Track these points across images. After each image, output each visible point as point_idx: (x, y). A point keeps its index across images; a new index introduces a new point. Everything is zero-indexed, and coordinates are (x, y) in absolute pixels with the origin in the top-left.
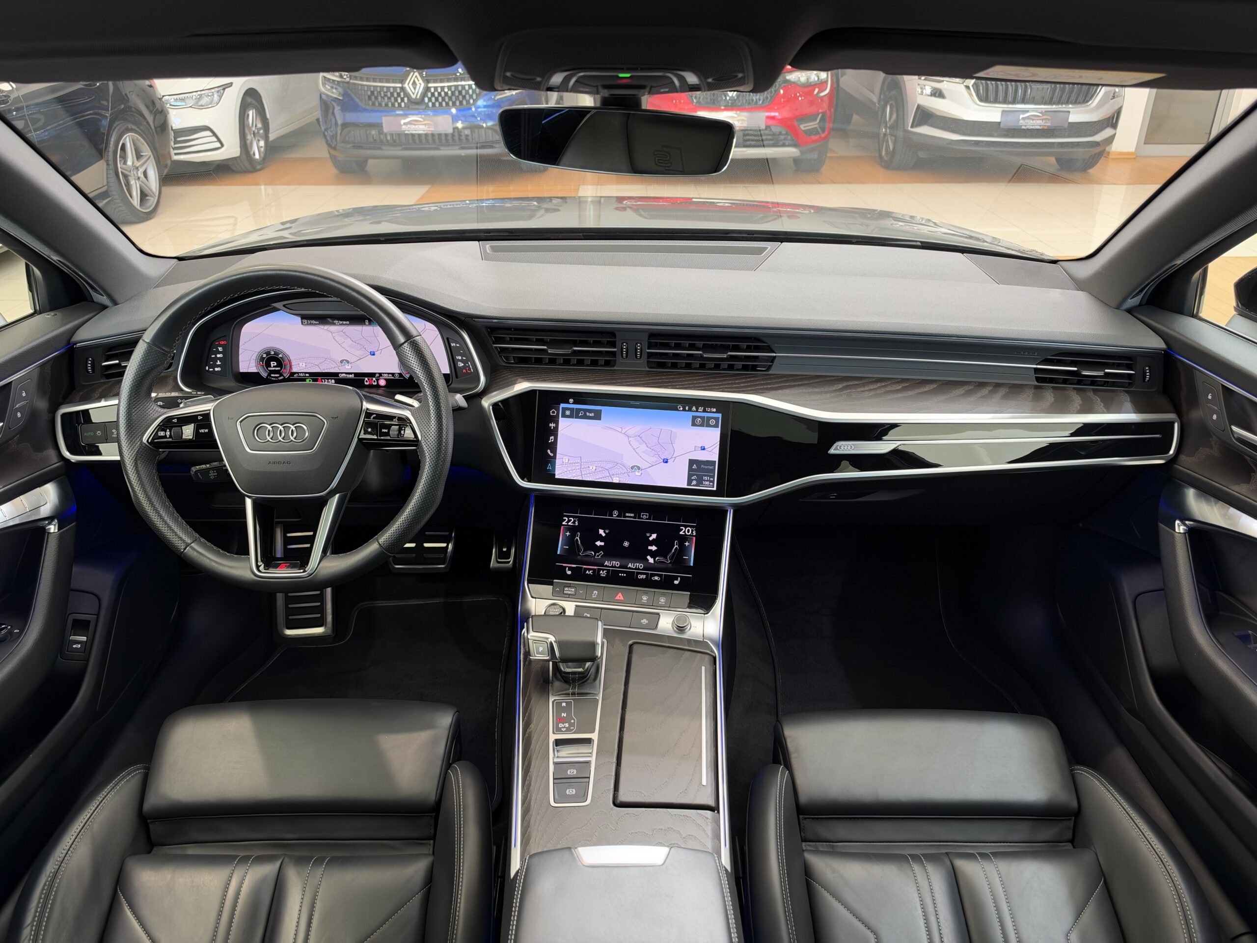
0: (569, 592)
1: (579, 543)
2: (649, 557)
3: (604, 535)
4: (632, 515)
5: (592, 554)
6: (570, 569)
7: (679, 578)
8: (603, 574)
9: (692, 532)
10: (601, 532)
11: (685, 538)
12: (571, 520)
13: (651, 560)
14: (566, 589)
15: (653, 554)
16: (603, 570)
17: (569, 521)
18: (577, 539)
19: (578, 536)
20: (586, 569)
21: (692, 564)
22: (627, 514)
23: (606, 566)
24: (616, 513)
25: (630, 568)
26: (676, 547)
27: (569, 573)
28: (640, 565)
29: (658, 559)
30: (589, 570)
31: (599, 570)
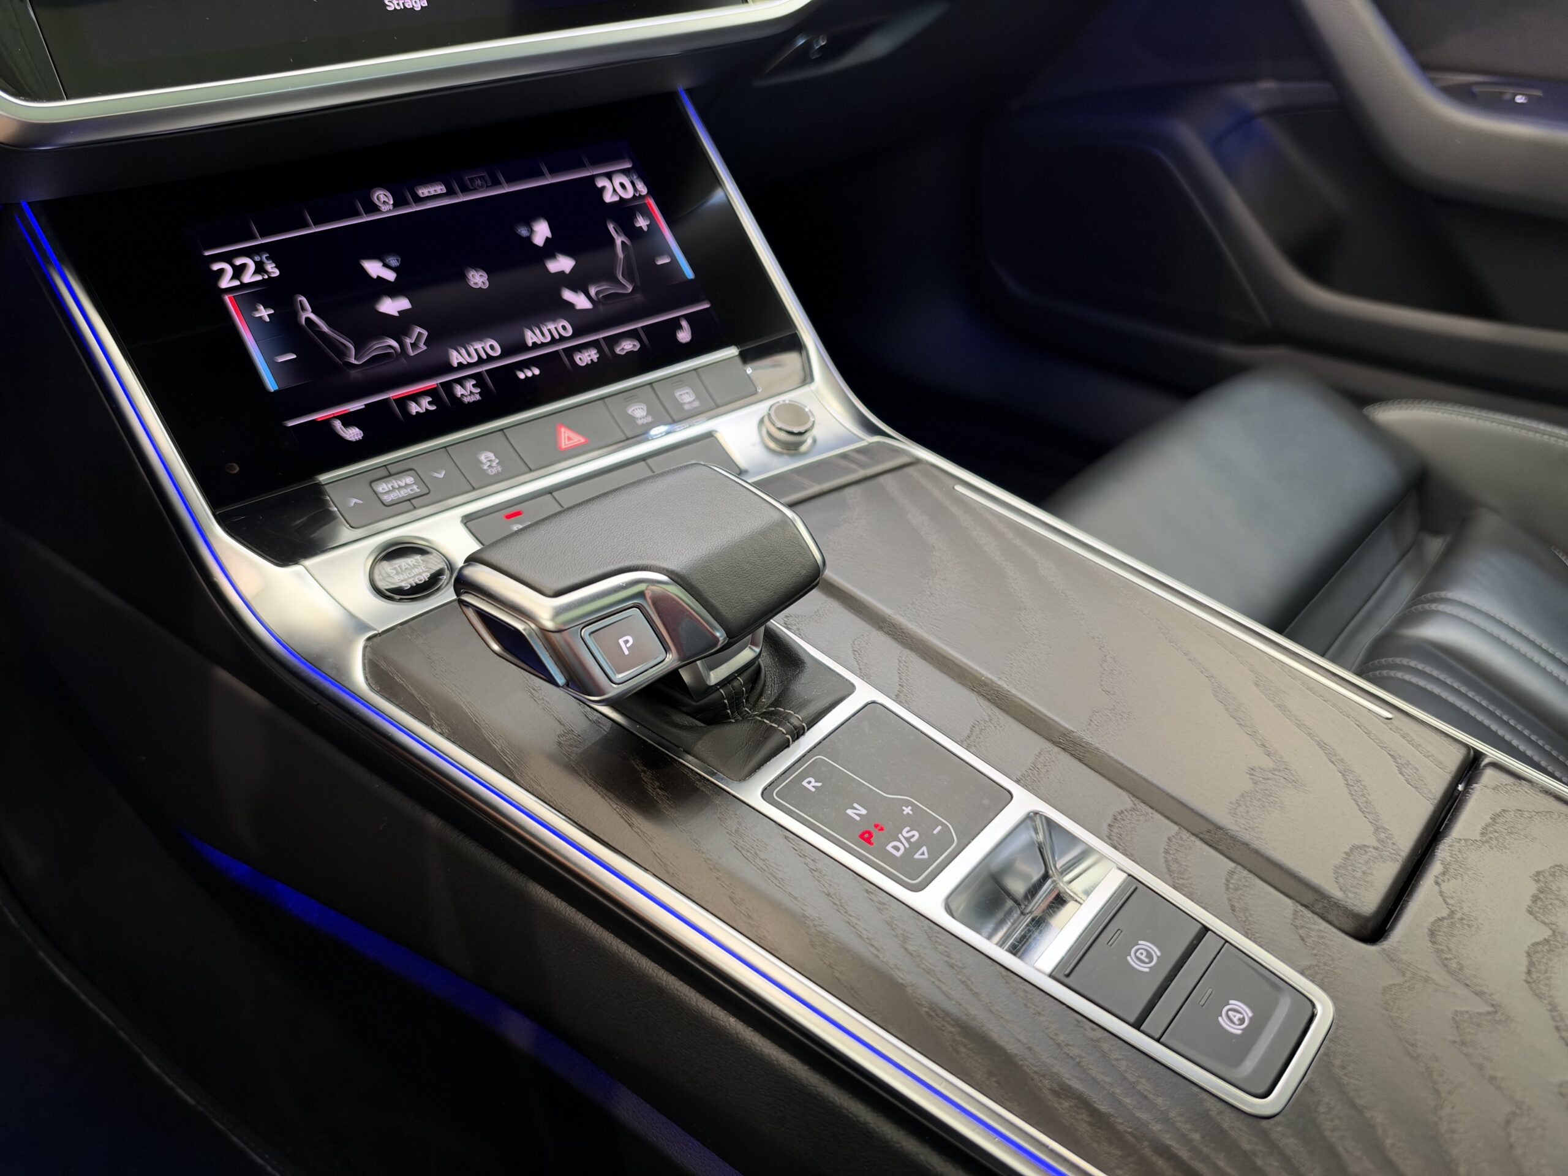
0: (403, 493)
1: (325, 328)
2: (568, 295)
3: (390, 276)
4: (440, 189)
5: (391, 347)
6: (348, 420)
7: (684, 323)
8: (468, 392)
9: (635, 189)
10: (374, 268)
11: (624, 212)
12: (244, 266)
13: (581, 302)
14: (382, 487)
15: (576, 281)
16: (460, 381)
17: (239, 271)
18: (308, 320)
19: (303, 309)
20: (402, 402)
21: (689, 274)
22: (423, 192)
23: (461, 366)
24: (383, 198)
25: (536, 346)
26: (623, 243)
27: (353, 434)
28: (561, 327)
29: (597, 293)
30: (415, 397)
31: (448, 386)
